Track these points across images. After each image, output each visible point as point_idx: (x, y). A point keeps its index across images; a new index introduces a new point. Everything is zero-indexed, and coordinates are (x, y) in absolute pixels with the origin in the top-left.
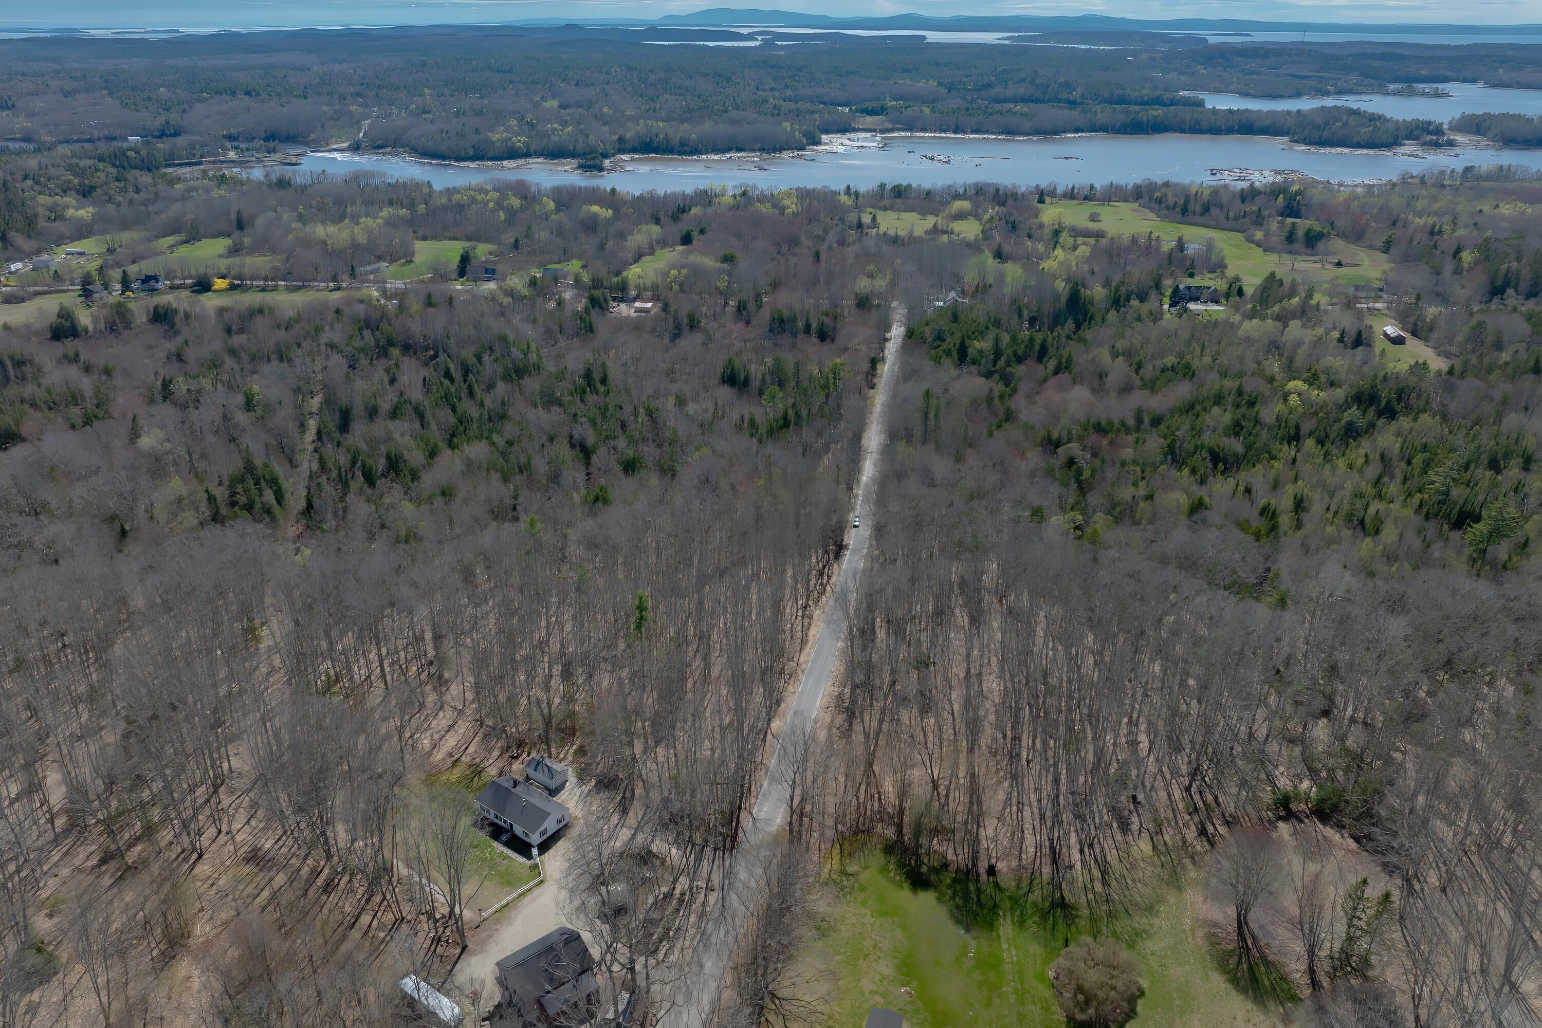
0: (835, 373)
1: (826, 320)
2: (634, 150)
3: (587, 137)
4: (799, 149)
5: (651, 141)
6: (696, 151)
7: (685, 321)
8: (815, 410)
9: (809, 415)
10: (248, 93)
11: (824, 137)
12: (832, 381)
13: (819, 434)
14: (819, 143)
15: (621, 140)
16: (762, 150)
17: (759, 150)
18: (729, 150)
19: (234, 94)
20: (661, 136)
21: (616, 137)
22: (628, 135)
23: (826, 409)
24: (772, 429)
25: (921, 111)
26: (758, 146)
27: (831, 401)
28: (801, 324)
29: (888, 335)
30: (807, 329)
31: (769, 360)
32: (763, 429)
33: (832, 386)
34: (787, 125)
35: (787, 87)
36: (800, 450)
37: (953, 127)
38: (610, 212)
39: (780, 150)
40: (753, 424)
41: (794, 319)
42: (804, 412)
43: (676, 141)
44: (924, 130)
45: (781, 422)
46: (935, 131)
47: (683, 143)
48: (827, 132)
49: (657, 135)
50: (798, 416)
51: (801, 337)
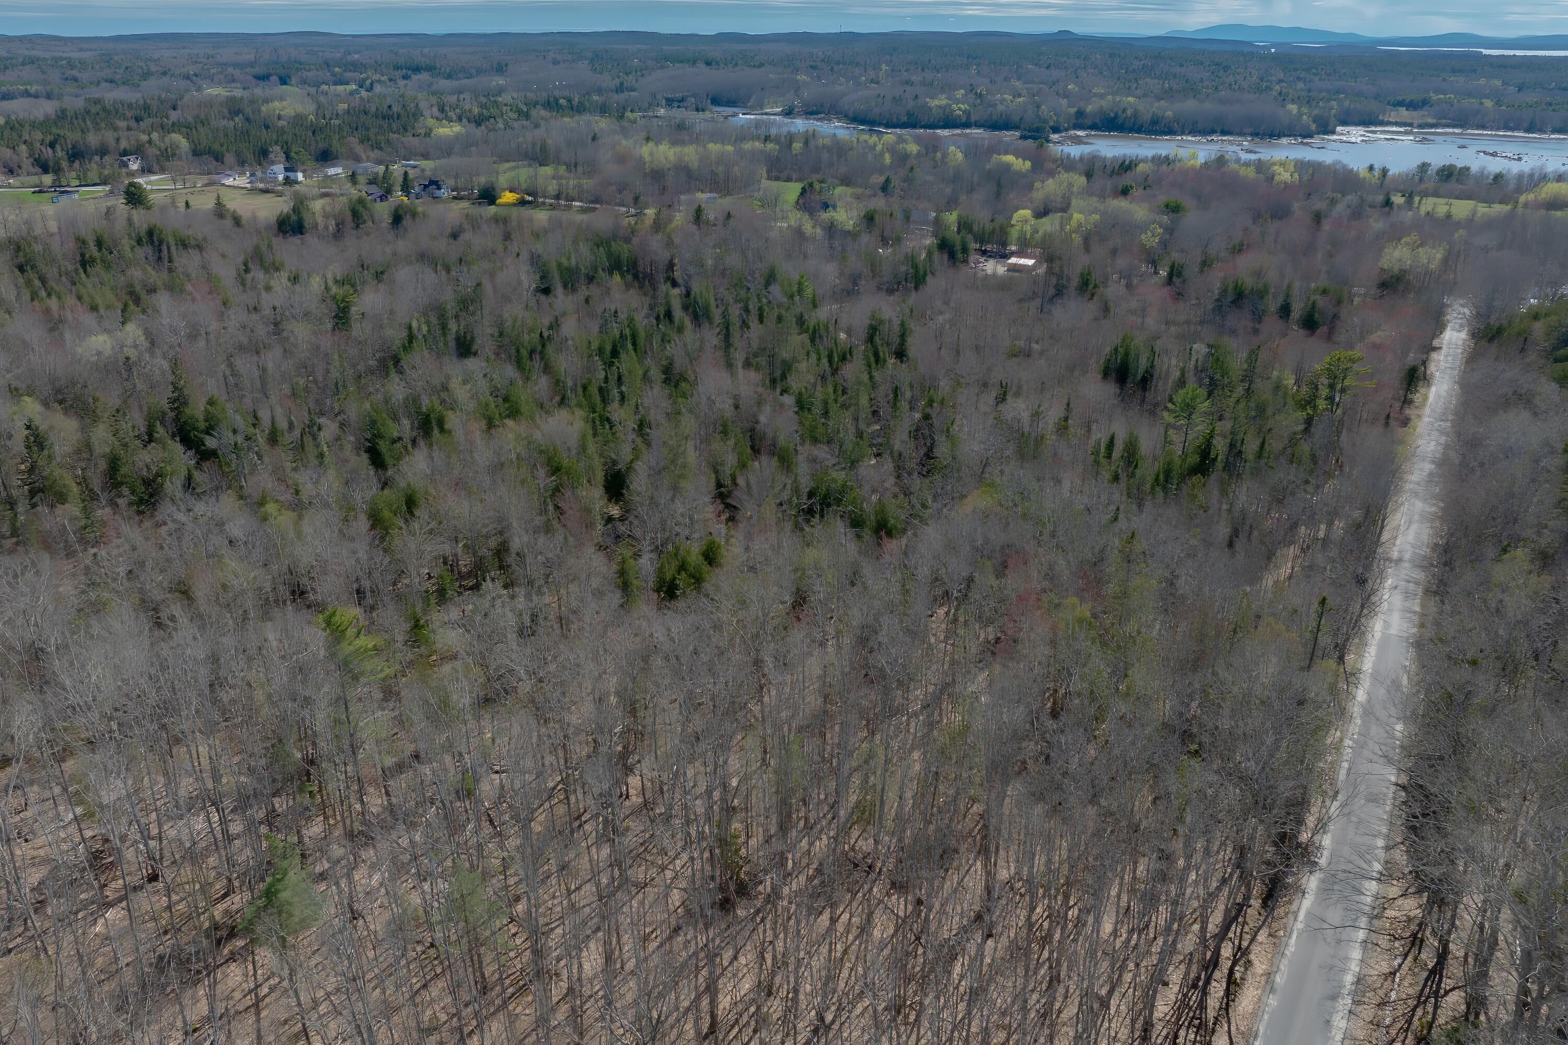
0: (1333, 377)
1: (1321, 302)
2: (1093, 127)
3: (1038, 107)
4: (1305, 137)
5: (1116, 117)
6: (1170, 132)
7: (1075, 282)
8: (1274, 445)
9: (1259, 455)
10: (708, 63)
11: (1339, 129)
12: (1324, 392)
13: (1279, 498)
14: (1333, 132)
15: (1080, 114)
16: (1255, 134)
17: (1251, 135)
18: (1213, 132)
19: (694, 62)
20: (1129, 112)
21: (1073, 110)
22: (1089, 108)
23: (1305, 448)
24: (1168, 473)
25: (1481, 103)
26: (1250, 130)
27: (1318, 430)
28: (1273, 305)
29: (1436, 343)
30: (1285, 311)
31: (1200, 349)
32: (1147, 471)
33: (1322, 404)
34: (1293, 108)
35: (1299, 79)
36: (1223, 531)
37: (1525, 125)
38: (1028, 164)
39: (1279, 136)
40: (1131, 457)
41: (1262, 294)
42: (1251, 447)
43: (1146, 117)
44: (1483, 127)
45: (1194, 459)
46: (1498, 129)
47: (1155, 121)
48: (1344, 123)
49: (1124, 111)
50: (1236, 452)
51: (1271, 324)
